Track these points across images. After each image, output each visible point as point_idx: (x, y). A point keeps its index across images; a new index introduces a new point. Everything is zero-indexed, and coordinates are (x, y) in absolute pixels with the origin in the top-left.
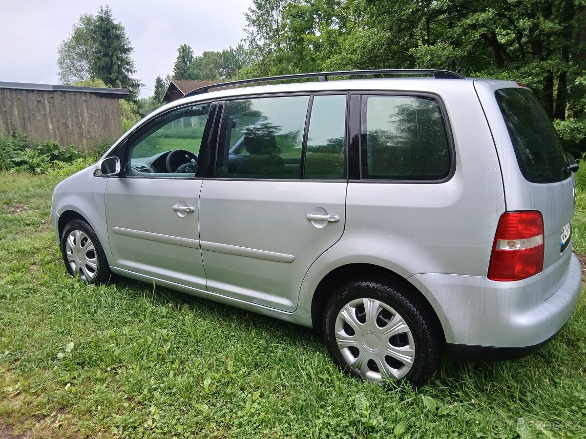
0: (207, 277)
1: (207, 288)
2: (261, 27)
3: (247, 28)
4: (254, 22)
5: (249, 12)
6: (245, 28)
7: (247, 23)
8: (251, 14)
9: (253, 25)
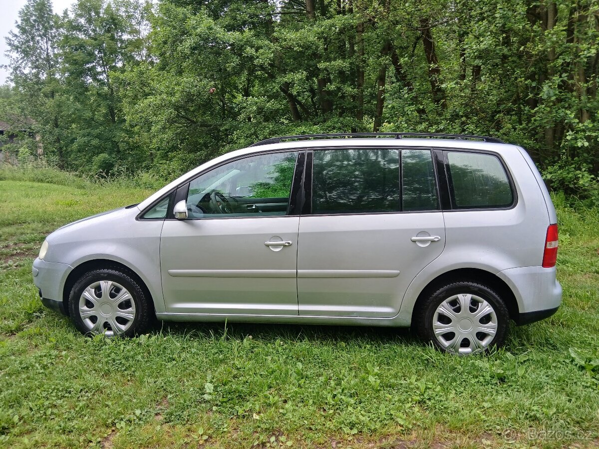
0: (298, 303)
1: (299, 312)
2: (26, 54)
3: (8, 53)
4: (17, 48)
5: (10, 37)
6: (6, 53)
7: (9, 48)
8: (14, 39)
9: (16, 52)
